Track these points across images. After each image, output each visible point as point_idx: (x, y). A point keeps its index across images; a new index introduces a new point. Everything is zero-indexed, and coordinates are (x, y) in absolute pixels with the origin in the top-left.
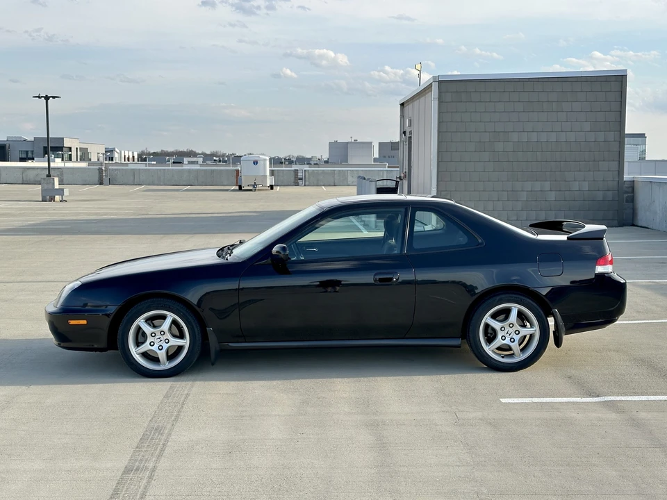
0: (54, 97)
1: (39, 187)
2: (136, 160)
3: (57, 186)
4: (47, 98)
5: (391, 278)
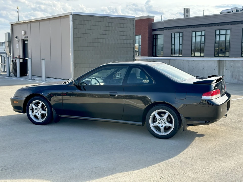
5: (115, 95)
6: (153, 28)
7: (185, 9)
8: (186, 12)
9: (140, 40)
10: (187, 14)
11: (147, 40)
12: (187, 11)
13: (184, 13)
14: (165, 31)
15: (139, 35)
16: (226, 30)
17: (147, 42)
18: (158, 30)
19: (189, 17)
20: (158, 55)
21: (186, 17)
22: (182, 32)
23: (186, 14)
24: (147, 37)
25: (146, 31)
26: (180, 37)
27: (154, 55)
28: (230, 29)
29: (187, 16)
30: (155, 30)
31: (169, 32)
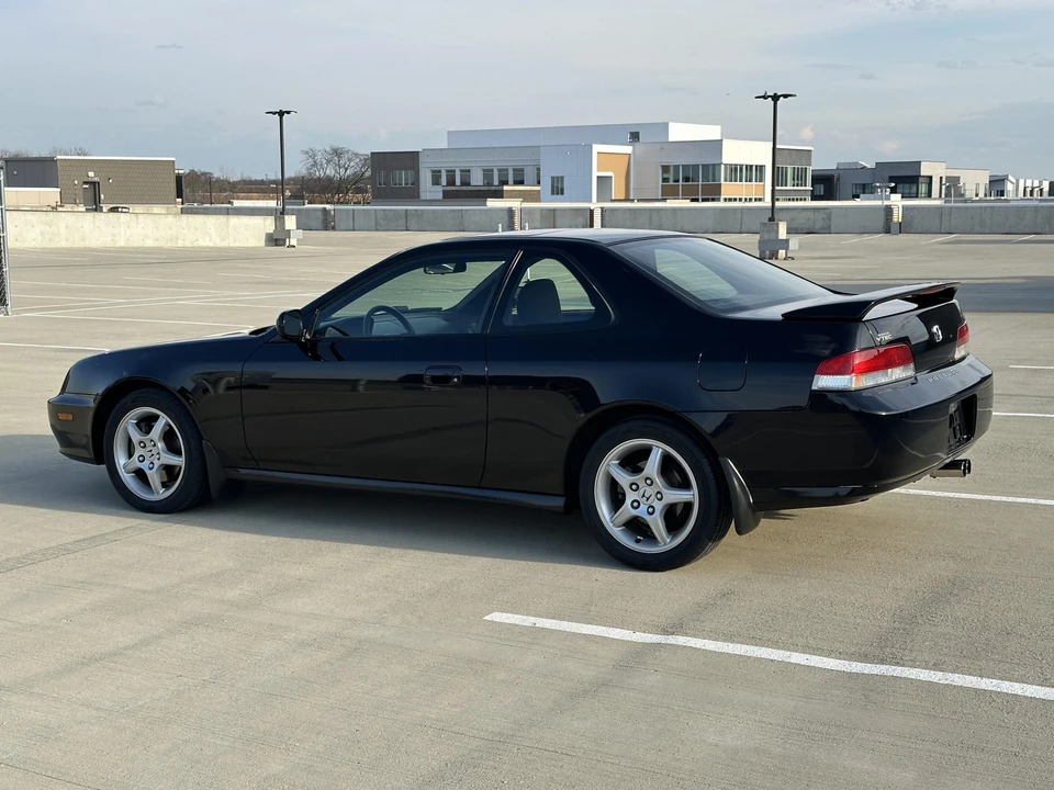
0: (786, 96)
1: (757, 237)
2: (1046, 195)
3: (782, 234)
4: (775, 98)
5: (451, 378)
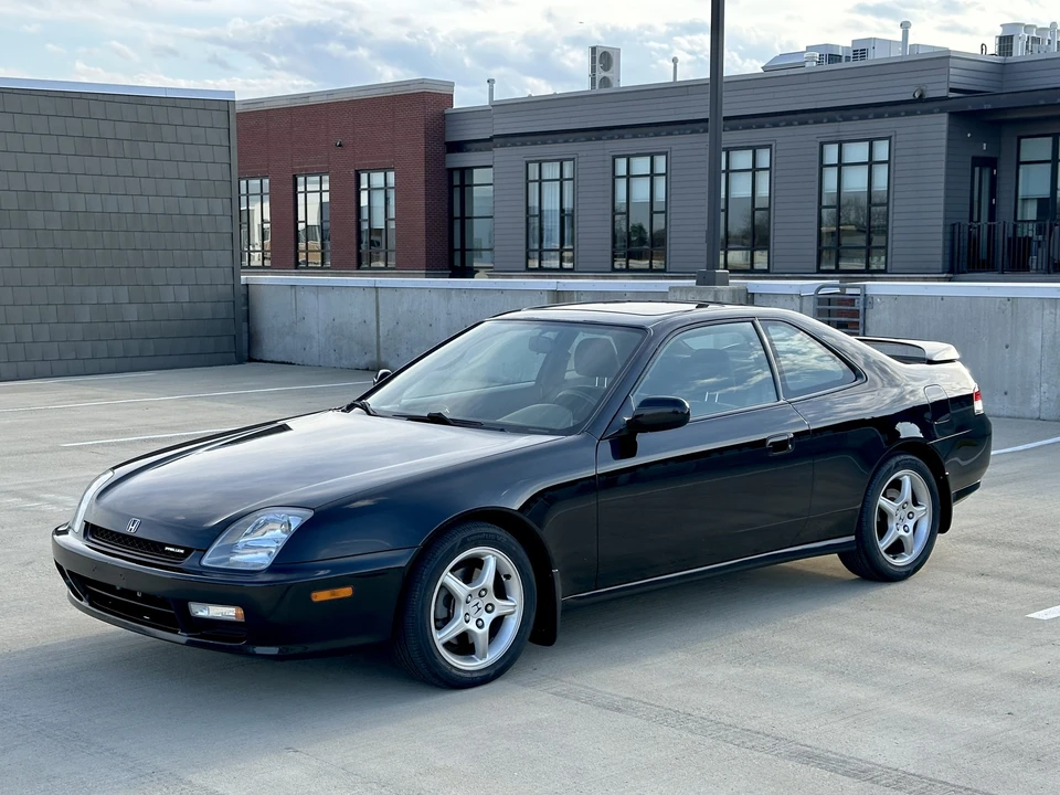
6: (447, 140)
7: (594, 50)
8: (598, 65)
9: (392, 194)
10: (604, 74)
11: (423, 192)
12: (603, 59)
13: (593, 69)
14: (500, 154)
15: (385, 170)
16: (754, 149)
17: (422, 203)
18: (469, 146)
19: (614, 86)
20: (475, 265)
21: (600, 87)
22: (573, 159)
23: (600, 74)
24: (422, 179)
25: (415, 152)
26: (561, 180)
27: (457, 262)
28: (770, 146)
29: (606, 82)
30: (458, 147)
31: (517, 154)
